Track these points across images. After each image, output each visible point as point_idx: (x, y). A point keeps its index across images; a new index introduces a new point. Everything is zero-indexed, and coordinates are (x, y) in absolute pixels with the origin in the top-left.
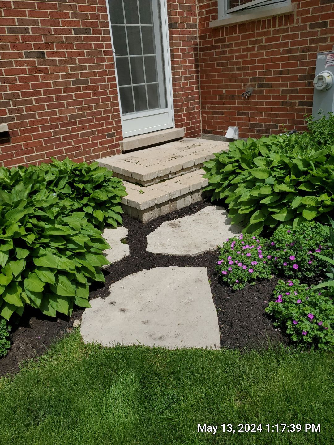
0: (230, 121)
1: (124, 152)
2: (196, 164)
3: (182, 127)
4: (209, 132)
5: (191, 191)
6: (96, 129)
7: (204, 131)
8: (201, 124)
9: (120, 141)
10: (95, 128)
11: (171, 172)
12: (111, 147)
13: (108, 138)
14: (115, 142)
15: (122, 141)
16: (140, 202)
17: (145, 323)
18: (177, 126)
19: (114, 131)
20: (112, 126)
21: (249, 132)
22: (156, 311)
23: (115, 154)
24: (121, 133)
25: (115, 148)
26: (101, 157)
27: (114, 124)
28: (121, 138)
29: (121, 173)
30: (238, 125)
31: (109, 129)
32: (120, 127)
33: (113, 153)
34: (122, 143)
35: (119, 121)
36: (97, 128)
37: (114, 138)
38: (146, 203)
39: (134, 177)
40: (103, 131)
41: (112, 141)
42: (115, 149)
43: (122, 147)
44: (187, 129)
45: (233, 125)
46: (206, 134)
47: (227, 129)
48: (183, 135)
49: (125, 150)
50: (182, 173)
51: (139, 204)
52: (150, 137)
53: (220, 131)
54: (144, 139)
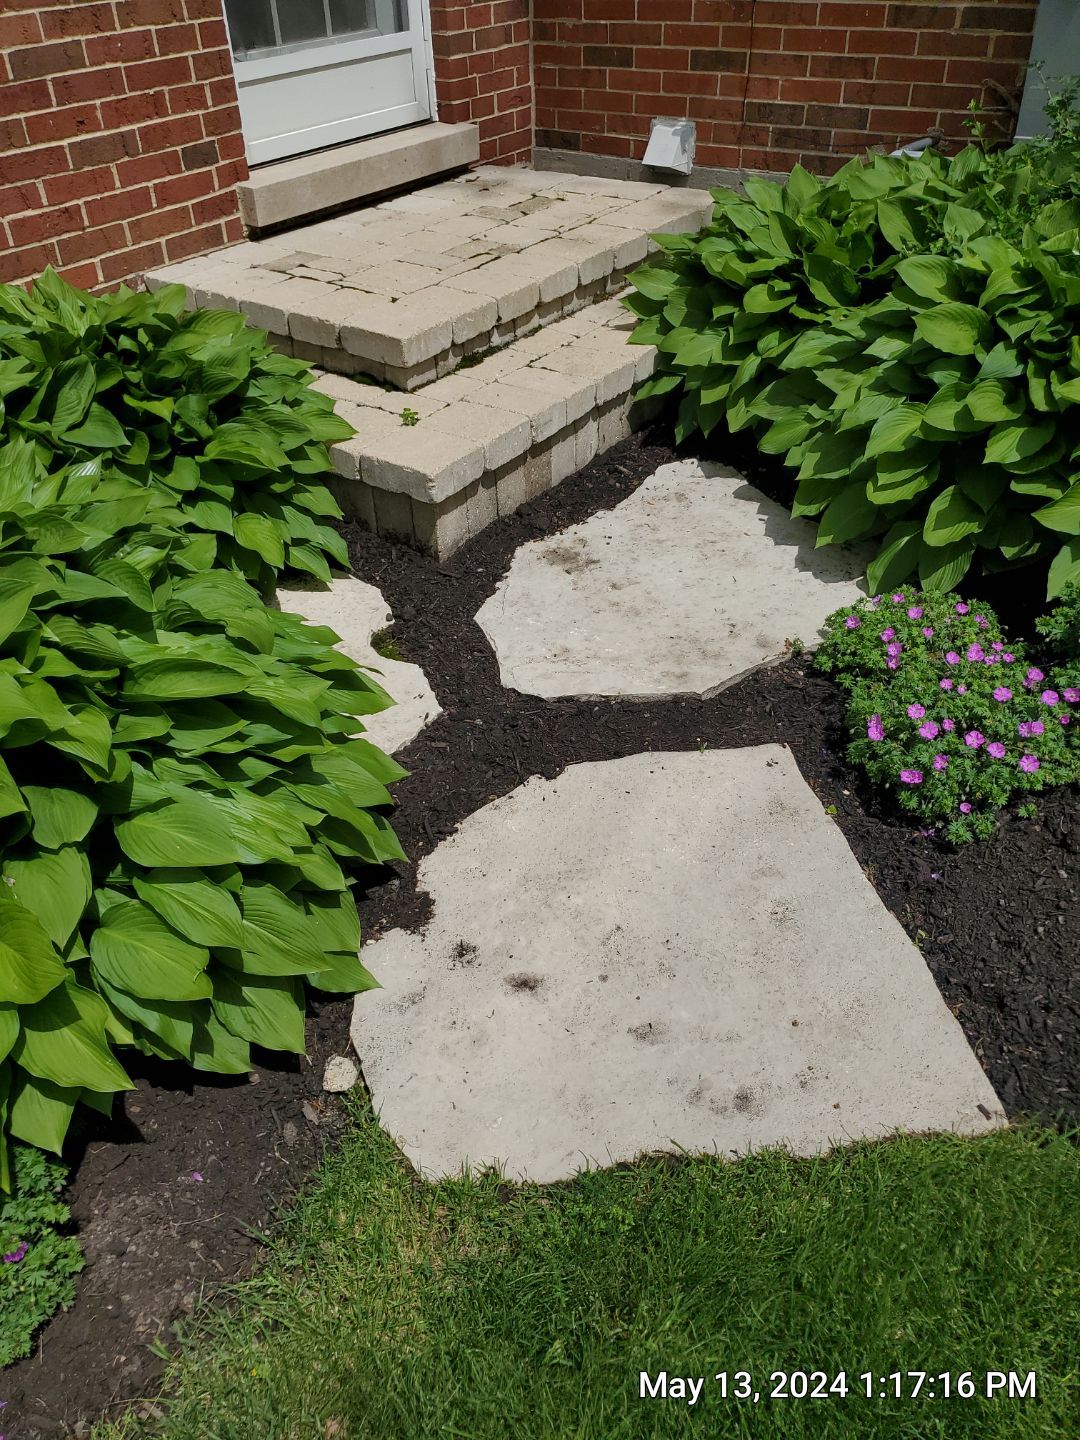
0: (662, 93)
1: (258, 234)
2: (584, 283)
3: (465, 118)
4: (568, 142)
5: (600, 402)
6: (135, 127)
7: (546, 139)
8: (532, 105)
9: (239, 184)
10: (131, 122)
11: (499, 319)
12: (205, 211)
13: (188, 169)
14: (217, 187)
15: (243, 184)
16: (430, 470)
17: (646, 1033)
18: (448, 115)
19: (213, 134)
20: (200, 112)
21: (739, 142)
22: (666, 970)
23: (223, 243)
24: (236, 145)
25: (218, 218)
26: (166, 260)
27: (210, 103)
28: (241, 171)
29: (284, 331)
30: (696, 111)
31: (189, 128)
32: (233, 118)
33: (212, 240)
34: (248, 193)
35: (226, 91)
36: (139, 122)
37: (213, 168)
38: (450, 472)
39: (353, 347)
40: (164, 134)
41: (204, 183)
42: (222, 221)
43: (250, 210)
44: (485, 130)
45: (672, 110)
46: (555, 150)
47: (648, 131)
48: (472, 154)
49: (262, 222)
50: (536, 321)
51: (423, 480)
52: (356, 165)
53: (614, 135)
54: (334, 171)
